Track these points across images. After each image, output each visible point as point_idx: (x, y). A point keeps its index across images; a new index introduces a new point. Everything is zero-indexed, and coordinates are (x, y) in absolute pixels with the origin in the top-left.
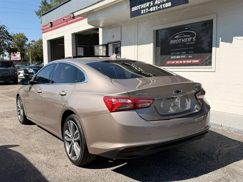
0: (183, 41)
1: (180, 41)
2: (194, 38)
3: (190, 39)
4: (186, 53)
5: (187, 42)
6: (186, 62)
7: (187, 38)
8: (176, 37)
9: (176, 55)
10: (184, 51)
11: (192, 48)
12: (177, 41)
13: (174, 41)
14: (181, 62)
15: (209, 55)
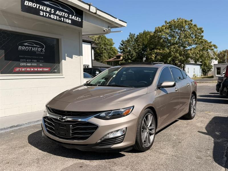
0: (33, 50)
1: (30, 49)
2: (44, 49)
3: (40, 49)
4: (37, 62)
5: (38, 52)
6: (37, 69)
7: (37, 48)
8: (25, 44)
9: (27, 62)
10: (35, 59)
11: (43, 58)
12: (27, 48)
13: (24, 48)
14: (33, 69)
15: (56, 65)
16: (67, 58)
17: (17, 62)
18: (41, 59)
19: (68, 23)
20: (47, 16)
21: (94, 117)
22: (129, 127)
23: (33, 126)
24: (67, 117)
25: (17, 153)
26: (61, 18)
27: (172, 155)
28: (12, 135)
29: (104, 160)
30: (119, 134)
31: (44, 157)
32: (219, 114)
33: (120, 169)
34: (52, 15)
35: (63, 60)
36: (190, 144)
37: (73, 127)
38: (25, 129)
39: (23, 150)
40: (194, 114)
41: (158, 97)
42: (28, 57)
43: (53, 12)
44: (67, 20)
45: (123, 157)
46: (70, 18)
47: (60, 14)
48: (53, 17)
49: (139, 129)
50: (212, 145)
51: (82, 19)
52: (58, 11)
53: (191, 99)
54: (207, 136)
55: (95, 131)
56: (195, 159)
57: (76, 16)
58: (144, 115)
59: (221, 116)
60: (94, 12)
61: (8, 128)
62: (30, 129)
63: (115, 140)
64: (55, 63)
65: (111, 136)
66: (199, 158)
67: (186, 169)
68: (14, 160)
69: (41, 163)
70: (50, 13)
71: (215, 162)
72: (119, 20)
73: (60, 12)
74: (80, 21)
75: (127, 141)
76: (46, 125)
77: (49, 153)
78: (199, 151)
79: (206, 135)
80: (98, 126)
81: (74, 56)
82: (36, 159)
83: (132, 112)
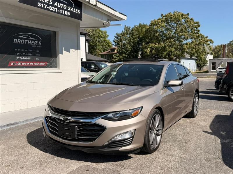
0: (29, 43)
1: (26, 42)
2: (40, 43)
3: (36, 42)
4: (33, 55)
5: (34, 45)
6: (34, 64)
7: (33, 41)
8: (21, 37)
9: (22, 56)
10: (31, 53)
11: (39, 51)
12: (23, 41)
13: (19, 41)
14: (29, 64)
15: (53, 59)
16: (64, 52)
17: (12, 56)
18: (38, 53)
19: (67, 15)
20: (45, 7)
21: (102, 118)
22: (138, 129)
23: (31, 124)
24: (72, 118)
25: (17, 154)
26: (59, 10)
27: (181, 157)
28: (9, 133)
29: (110, 163)
30: (127, 136)
31: (47, 159)
32: (220, 112)
33: (128, 172)
34: (50, 7)
35: (60, 54)
36: (197, 145)
37: (79, 128)
38: (22, 127)
39: (22, 151)
40: (196, 112)
41: (165, 97)
42: (24, 50)
43: (51, 4)
44: (66, 12)
45: (130, 159)
46: (68, 10)
47: (59, 6)
48: (51, 9)
49: (147, 131)
50: (219, 147)
51: (81, 11)
52: (56, 3)
53: (194, 97)
54: (213, 136)
55: (102, 133)
56: (205, 161)
57: (75, 8)
58: (152, 116)
59: (223, 114)
60: (94, 4)
61: (5, 126)
62: (27, 127)
63: (123, 142)
64: (51, 57)
65: (119, 138)
66: (208, 160)
67: (197, 172)
68: (14, 162)
69: (44, 165)
70: (48, 5)
71: (225, 165)
72: (119, 13)
73: (59, 4)
74: (79, 13)
75: (135, 143)
76: (48, 125)
77: (52, 154)
78: (207, 153)
79: (211, 135)
80: (105, 128)
81: (72, 50)
82: (39, 161)
83: (140, 113)
